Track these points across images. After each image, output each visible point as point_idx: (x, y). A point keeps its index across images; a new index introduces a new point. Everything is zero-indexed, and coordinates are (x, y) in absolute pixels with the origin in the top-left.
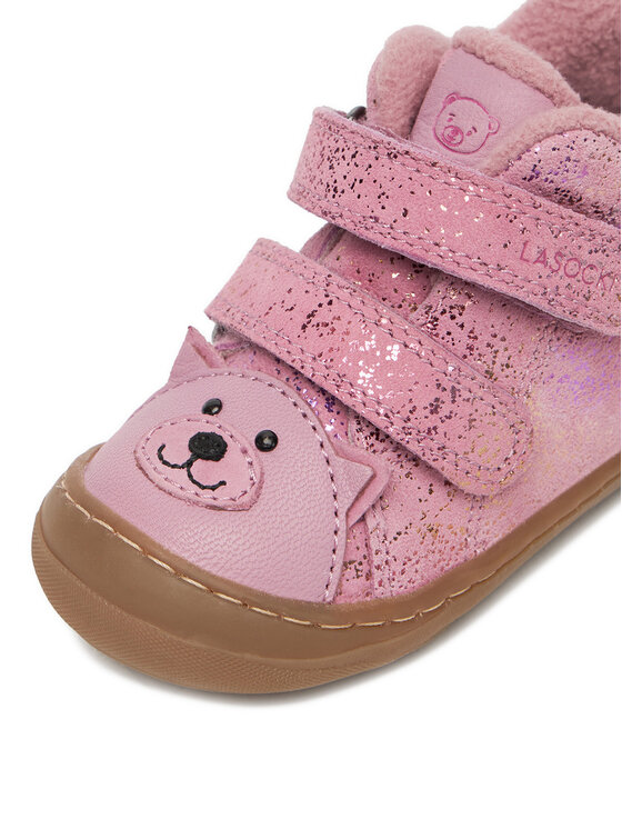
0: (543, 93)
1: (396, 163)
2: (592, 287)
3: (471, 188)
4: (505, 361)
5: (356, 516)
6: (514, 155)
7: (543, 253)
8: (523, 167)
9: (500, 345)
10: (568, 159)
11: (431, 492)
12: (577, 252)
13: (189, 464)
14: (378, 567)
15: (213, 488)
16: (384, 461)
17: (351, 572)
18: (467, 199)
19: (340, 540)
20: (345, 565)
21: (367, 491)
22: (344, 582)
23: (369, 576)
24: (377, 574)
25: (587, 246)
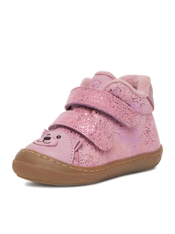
0: (110, 77)
1: (86, 90)
2: (124, 115)
3: (100, 93)
4: (107, 127)
5: (76, 149)
6: (107, 87)
7: (114, 106)
8: (109, 89)
9: (106, 124)
10: (117, 88)
11: (92, 149)
12: (121, 108)
13: (43, 141)
14: (81, 160)
15: (48, 143)
16: (82, 140)
17: (75, 160)
18: (100, 95)
19: (73, 153)
20: (74, 158)
21: (78, 145)
22: (74, 161)
23: (79, 162)
24: (80, 162)
25: (123, 107)
